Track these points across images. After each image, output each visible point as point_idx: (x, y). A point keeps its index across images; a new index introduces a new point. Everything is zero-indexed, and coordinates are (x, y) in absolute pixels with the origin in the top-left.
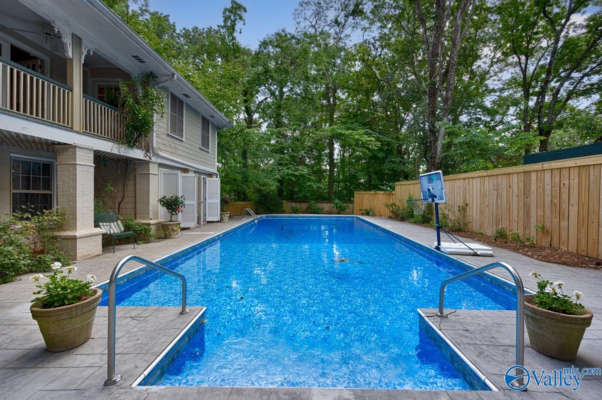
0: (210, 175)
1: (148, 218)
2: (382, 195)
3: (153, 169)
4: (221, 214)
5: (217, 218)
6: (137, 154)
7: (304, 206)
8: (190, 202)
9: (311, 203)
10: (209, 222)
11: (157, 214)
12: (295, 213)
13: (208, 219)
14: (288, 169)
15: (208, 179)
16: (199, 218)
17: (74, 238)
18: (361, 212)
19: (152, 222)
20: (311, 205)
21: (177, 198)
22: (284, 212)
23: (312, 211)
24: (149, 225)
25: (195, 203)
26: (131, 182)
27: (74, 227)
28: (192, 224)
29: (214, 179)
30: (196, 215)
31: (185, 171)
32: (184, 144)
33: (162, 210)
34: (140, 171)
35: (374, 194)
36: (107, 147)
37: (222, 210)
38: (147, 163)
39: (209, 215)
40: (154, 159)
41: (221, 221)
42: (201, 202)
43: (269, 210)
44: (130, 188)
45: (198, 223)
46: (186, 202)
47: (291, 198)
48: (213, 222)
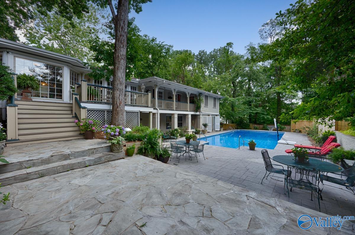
0: (217, 115)
1: (200, 128)
2: (306, 122)
3: (201, 116)
4: (220, 129)
5: (219, 130)
6: (198, 113)
7: (261, 126)
8: (210, 125)
9: (264, 125)
10: (216, 131)
11: (202, 128)
12: (255, 129)
13: (216, 130)
14: (251, 110)
15: (216, 117)
16: (212, 129)
17: (189, 132)
18: (293, 131)
19: (201, 130)
20: (264, 126)
21: (206, 124)
22: (251, 129)
23: (265, 129)
24: (200, 130)
25: (211, 125)
26: (196, 120)
27: (188, 130)
28: (211, 131)
29: (218, 117)
30: (212, 128)
31: (209, 115)
32: (208, 108)
33: (203, 127)
34: (198, 117)
35: (302, 121)
36: (193, 113)
37: (221, 127)
38: (200, 115)
39: (216, 129)
40: (201, 114)
41: (220, 131)
42: (213, 125)
43: (242, 128)
44: (196, 121)
45: (212, 131)
46: (209, 125)
47: (255, 123)
48: (217, 131)
